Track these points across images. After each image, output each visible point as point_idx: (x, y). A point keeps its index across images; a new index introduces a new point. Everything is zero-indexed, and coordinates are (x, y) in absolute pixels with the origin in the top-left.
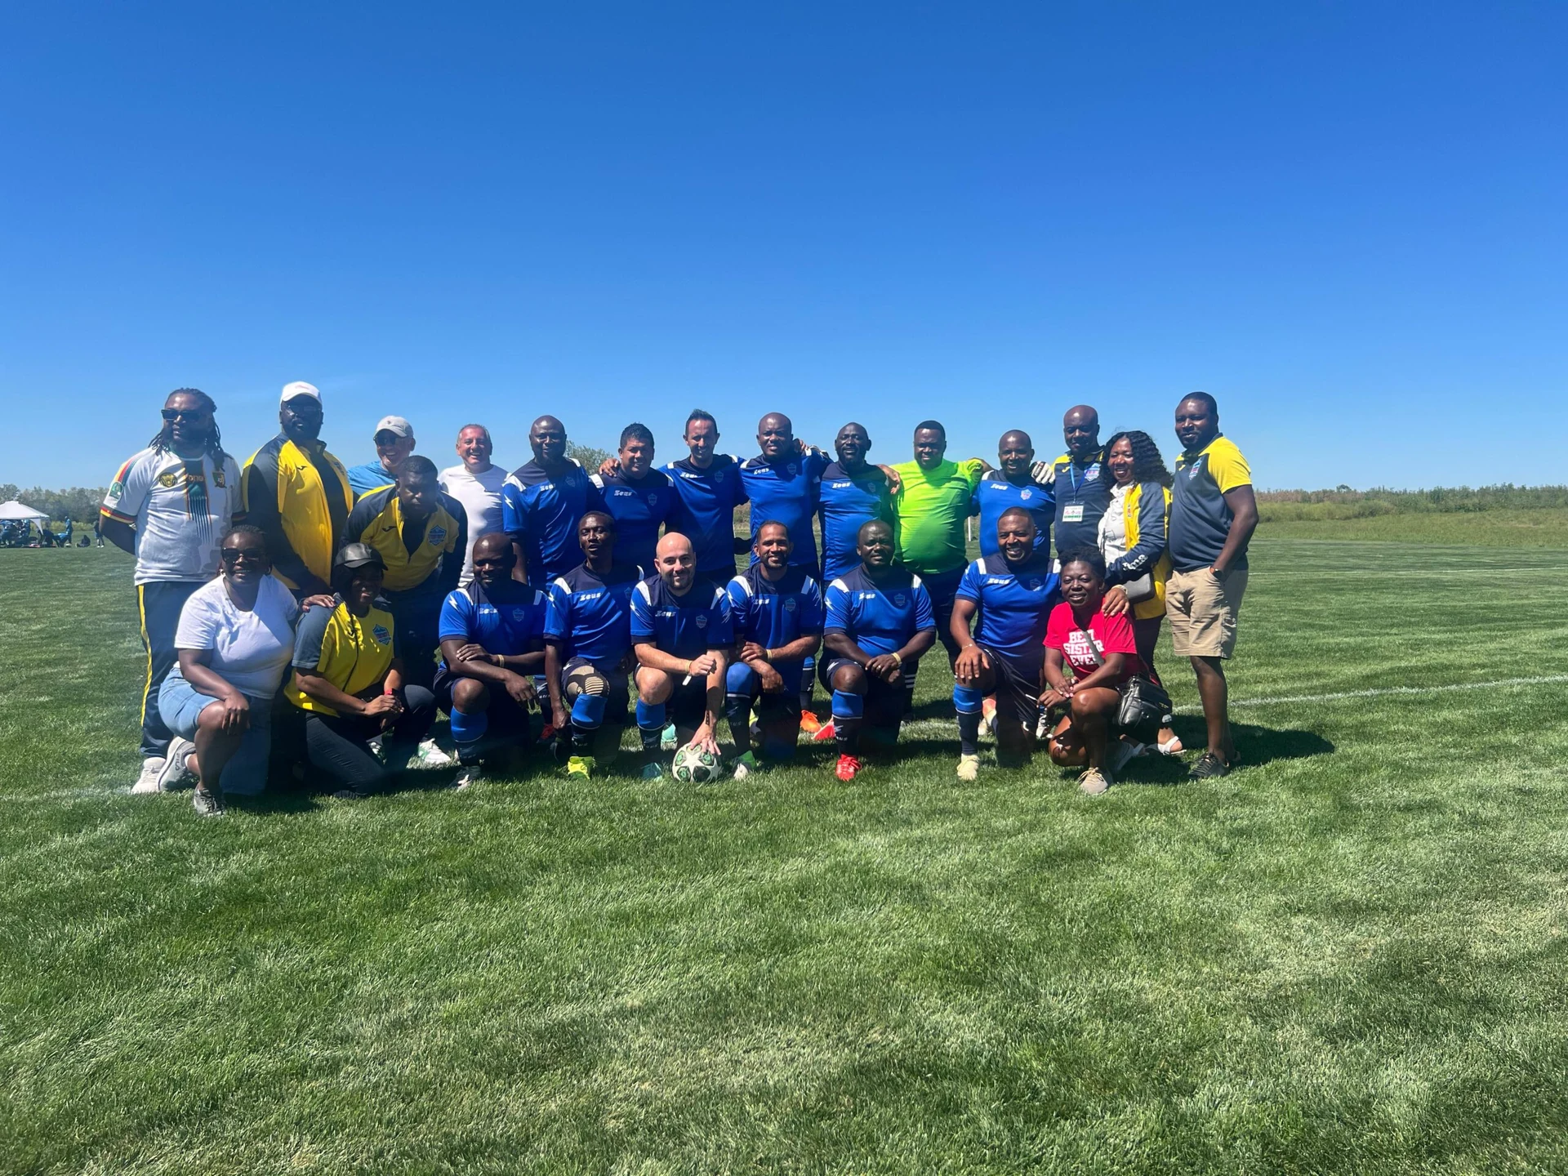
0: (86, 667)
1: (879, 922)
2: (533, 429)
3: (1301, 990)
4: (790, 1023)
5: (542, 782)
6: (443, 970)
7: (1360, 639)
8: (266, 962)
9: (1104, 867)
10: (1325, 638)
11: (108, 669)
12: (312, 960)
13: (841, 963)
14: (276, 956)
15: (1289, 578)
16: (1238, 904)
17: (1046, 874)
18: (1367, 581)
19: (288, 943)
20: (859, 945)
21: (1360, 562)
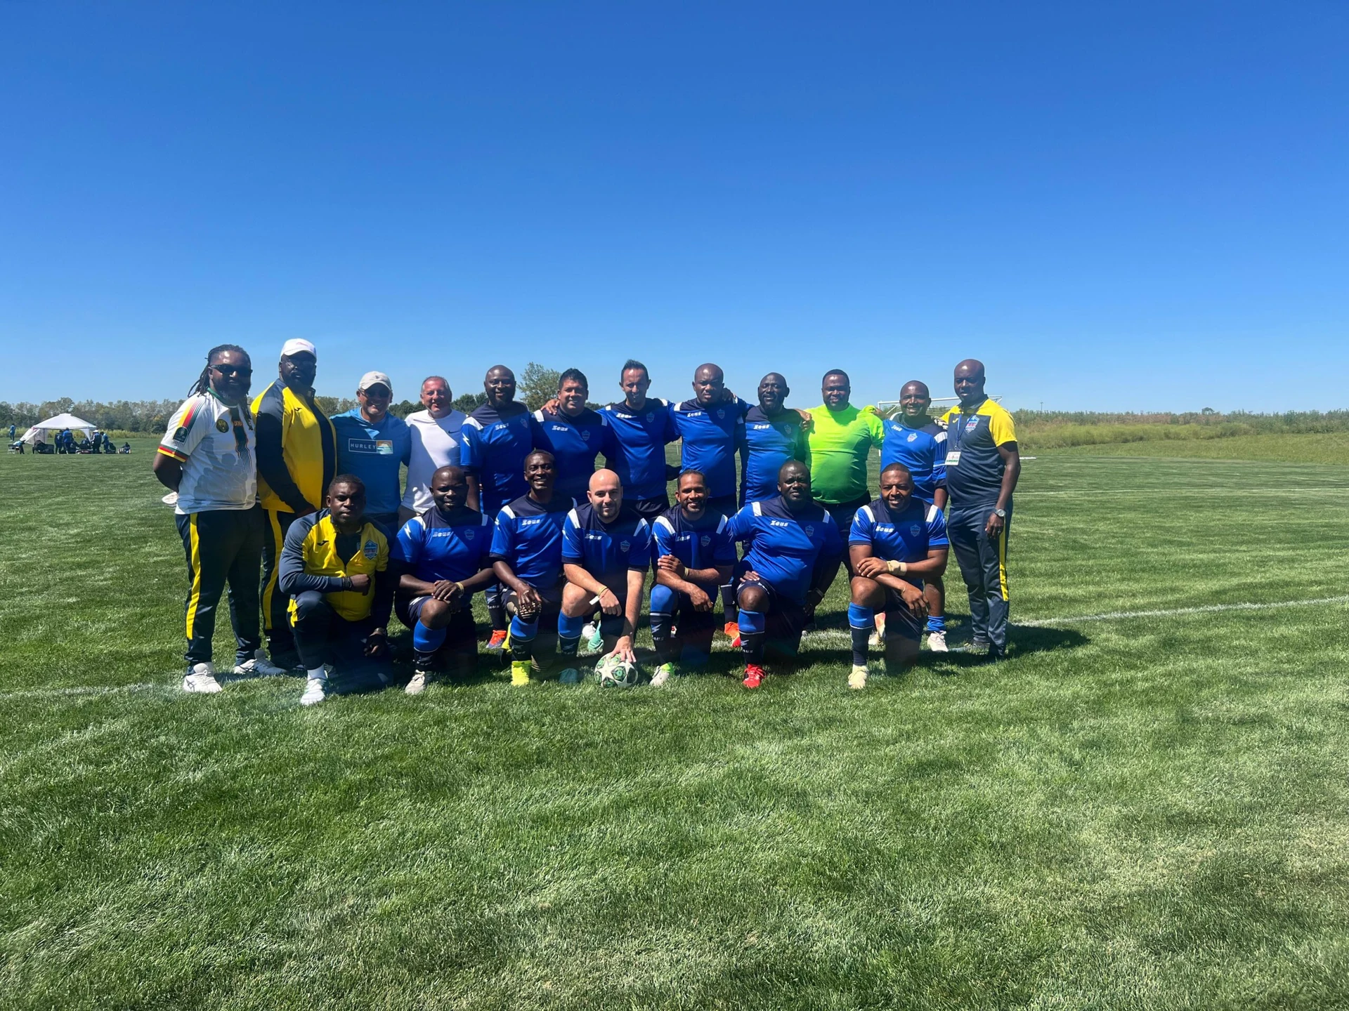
0: (111, 570)
1: (767, 828)
2: (488, 376)
3: (1132, 901)
4: (679, 926)
5: (486, 686)
6: (383, 867)
7: (1212, 556)
8: (232, 857)
9: (967, 777)
10: (1181, 554)
11: (128, 573)
12: (271, 856)
13: (728, 868)
14: (241, 850)
15: (1155, 495)
16: (1085, 815)
17: (917, 783)
18: (1223, 499)
19: (252, 839)
20: (746, 850)
21: (1219, 480)
